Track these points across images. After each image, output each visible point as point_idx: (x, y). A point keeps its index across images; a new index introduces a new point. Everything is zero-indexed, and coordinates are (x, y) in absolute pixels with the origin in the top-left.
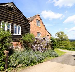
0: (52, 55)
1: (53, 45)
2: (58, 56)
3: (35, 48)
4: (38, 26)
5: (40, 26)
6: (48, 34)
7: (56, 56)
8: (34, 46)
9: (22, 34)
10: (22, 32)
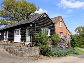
0: (73, 52)
1: (73, 43)
2: (78, 54)
3: (59, 45)
4: (60, 27)
5: (62, 27)
6: (69, 33)
7: (76, 54)
8: (59, 44)
9: (51, 35)
10: (51, 33)
